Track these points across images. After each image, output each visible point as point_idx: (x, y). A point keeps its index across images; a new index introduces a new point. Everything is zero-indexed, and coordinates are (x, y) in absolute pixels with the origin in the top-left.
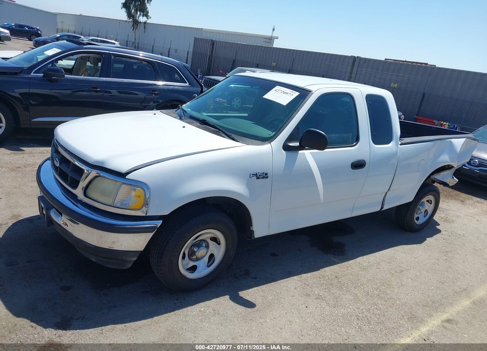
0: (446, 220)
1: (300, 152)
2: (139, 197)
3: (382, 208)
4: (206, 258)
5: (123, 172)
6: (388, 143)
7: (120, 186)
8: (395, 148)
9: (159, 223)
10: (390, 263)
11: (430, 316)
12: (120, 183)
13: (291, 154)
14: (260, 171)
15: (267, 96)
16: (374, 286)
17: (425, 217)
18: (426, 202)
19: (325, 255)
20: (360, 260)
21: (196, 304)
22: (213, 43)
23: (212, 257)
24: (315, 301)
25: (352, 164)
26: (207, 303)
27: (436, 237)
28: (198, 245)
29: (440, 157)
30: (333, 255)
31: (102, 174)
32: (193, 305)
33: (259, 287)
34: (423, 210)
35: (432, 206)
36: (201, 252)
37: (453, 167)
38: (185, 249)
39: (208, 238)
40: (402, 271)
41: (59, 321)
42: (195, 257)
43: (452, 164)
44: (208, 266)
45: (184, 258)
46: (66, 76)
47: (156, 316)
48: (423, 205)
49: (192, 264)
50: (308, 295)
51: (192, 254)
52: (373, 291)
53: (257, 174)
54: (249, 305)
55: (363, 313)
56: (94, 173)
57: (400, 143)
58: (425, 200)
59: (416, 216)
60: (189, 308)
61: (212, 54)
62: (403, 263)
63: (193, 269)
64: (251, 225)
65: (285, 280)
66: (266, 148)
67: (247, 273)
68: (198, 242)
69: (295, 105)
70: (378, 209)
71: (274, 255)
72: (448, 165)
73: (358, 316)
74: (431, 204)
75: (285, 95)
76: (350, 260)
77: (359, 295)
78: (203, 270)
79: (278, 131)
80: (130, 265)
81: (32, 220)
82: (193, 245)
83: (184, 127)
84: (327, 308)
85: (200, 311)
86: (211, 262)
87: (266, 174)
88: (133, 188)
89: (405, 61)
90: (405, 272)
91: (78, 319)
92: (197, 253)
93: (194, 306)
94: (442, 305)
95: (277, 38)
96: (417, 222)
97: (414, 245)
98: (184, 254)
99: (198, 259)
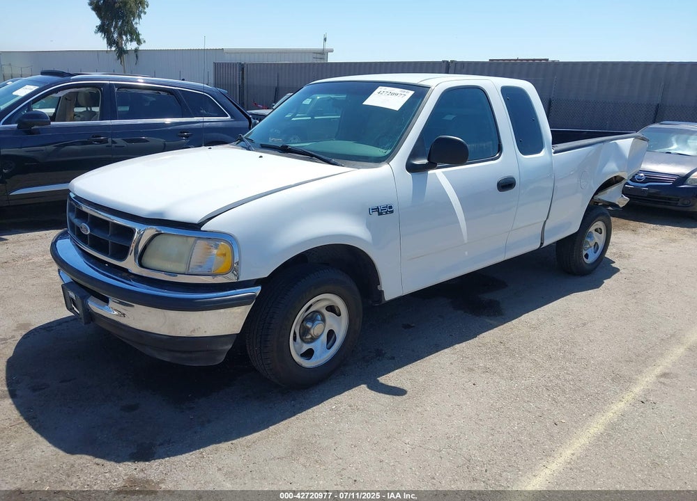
0: (621, 256)
1: (430, 172)
2: (224, 255)
3: (542, 244)
4: (324, 337)
5: (197, 222)
6: (539, 151)
7: (195, 242)
8: (548, 158)
9: (257, 290)
10: (566, 316)
11: (640, 372)
12: (193, 239)
13: (419, 176)
14: (381, 203)
15: (369, 102)
16: (555, 347)
17: (595, 253)
18: (594, 232)
19: (477, 318)
20: (525, 317)
21: (322, 402)
22: (242, 67)
23: (331, 334)
24: (483, 375)
25: (498, 184)
26: (338, 398)
27: (615, 277)
28: (312, 317)
29: (606, 166)
30: (488, 316)
31: (163, 230)
32: (318, 404)
33: (402, 369)
34: (592, 244)
35: (603, 236)
36: (317, 329)
37: (623, 179)
38: (296, 327)
39: (323, 307)
40: (584, 324)
41: (135, 451)
42: (310, 336)
43: (621, 174)
44: (329, 349)
45: (295, 339)
46: (52, 123)
47: (271, 426)
48: (590, 236)
49: (306, 347)
50: (471, 370)
51: (304, 332)
52: (556, 354)
53: (378, 208)
54: (398, 392)
55: (551, 381)
56: (150, 231)
57: (553, 151)
58: (592, 229)
59: (584, 253)
60: (315, 408)
61: (243, 83)
62: (583, 314)
63: (309, 354)
64: (378, 282)
65: (433, 355)
66: (383, 170)
67: (379, 354)
68: (309, 316)
69: (411, 108)
70: (537, 246)
71: (407, 326)
72: (615, 177)
73: (546, 386)
74: (601, 233)
75: (393, 97)
76: (513, 319)
77: (539, 360)
78: (322, 355)
79: (396, 146)
80: (222, 358)
81: (49, 327)
82: (305, 320)
83: (261, 157)
84: (503, 382)
85: (332, 410)
86: (331, 342)
87: (391, 207)
88: (212, 243)
89: (518, 60)
90: (589, 324)
91: (162, 444)
92: (312, 331)
93: (320, 405)
94: (651, 357)
95: (332, 51)
96: (588, 261)
97: (590, 291)
98: (295, 333)
99: (313, 339)
